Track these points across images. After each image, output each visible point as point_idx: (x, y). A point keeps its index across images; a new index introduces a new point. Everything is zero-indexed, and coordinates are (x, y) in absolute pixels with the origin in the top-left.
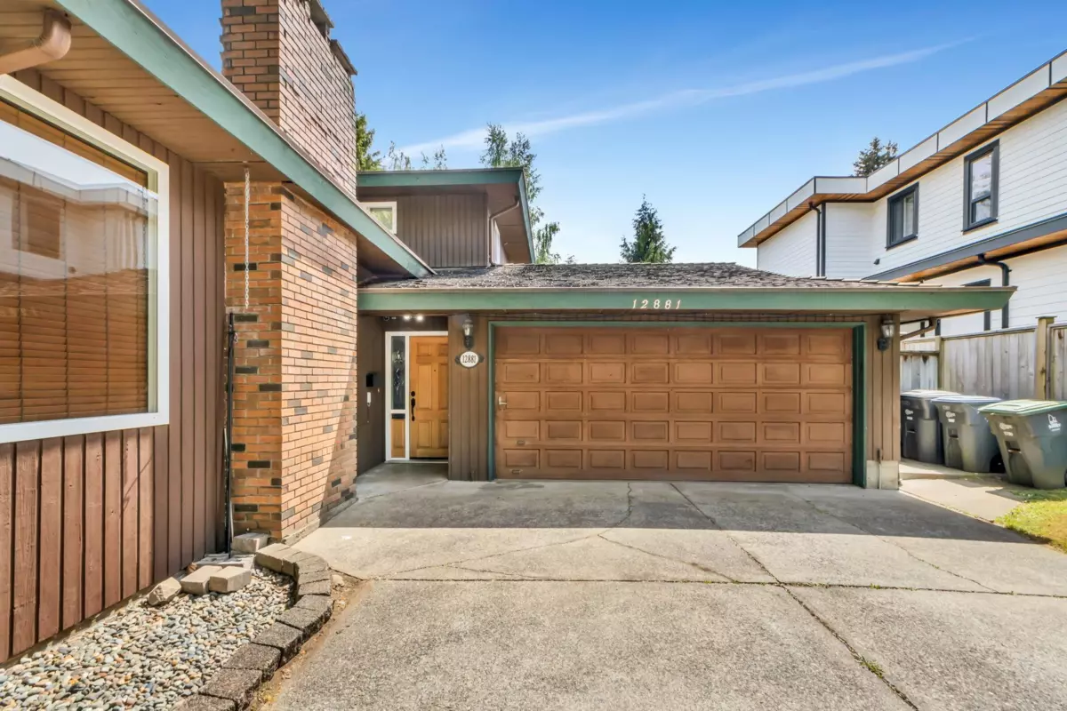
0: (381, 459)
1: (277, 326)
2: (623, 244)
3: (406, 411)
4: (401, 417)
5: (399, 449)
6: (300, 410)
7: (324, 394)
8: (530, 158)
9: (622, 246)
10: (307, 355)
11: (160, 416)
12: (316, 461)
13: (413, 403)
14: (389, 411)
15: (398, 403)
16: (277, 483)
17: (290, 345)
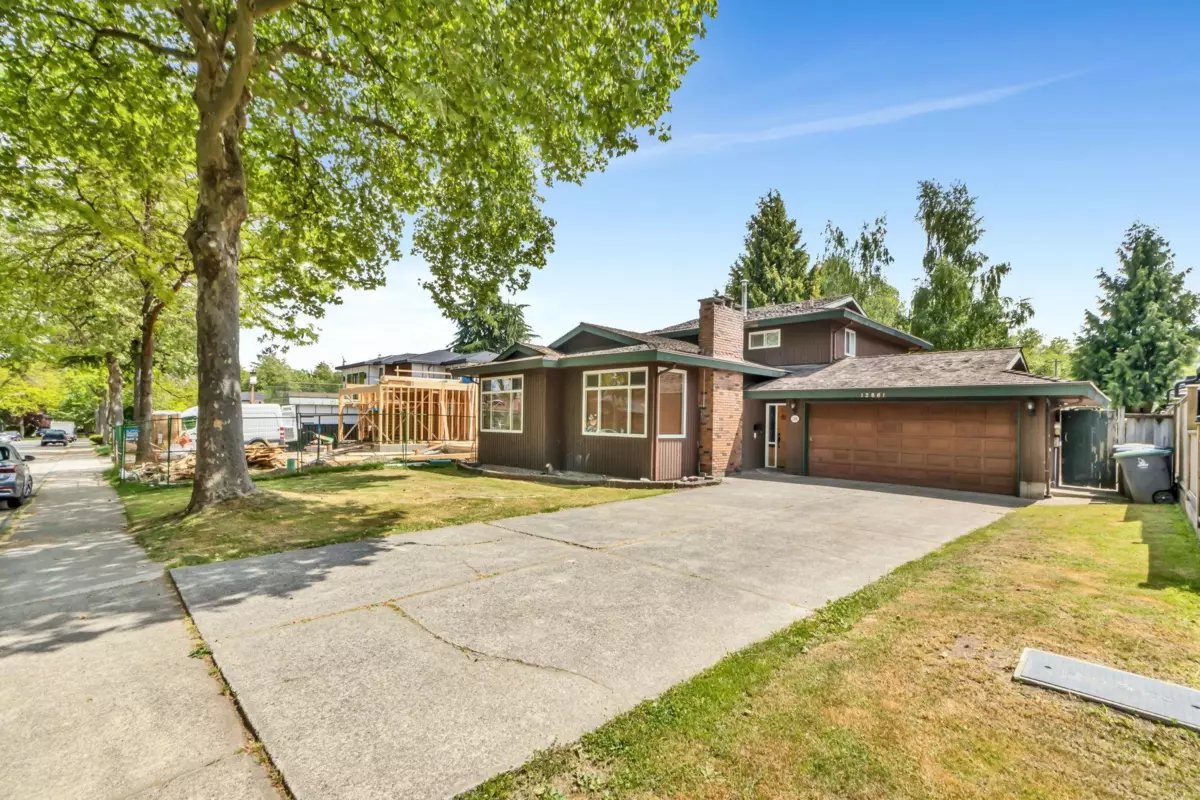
0: (762, 465)
1: (712, 411)
2: (1099, 273)
3: (776, 443)
4: (773, 446)
5: (772, 462)
6: (719, 437)
7: (728, 432)
8: (968, 203)
9: (1099, 277)
10: (722, 419)
11: (683, 436)
12: (724, 455)
13: (779, 439)
14: (768, 442)
15: (772, 439)
16: (711, 458)
17: (715, 416)
